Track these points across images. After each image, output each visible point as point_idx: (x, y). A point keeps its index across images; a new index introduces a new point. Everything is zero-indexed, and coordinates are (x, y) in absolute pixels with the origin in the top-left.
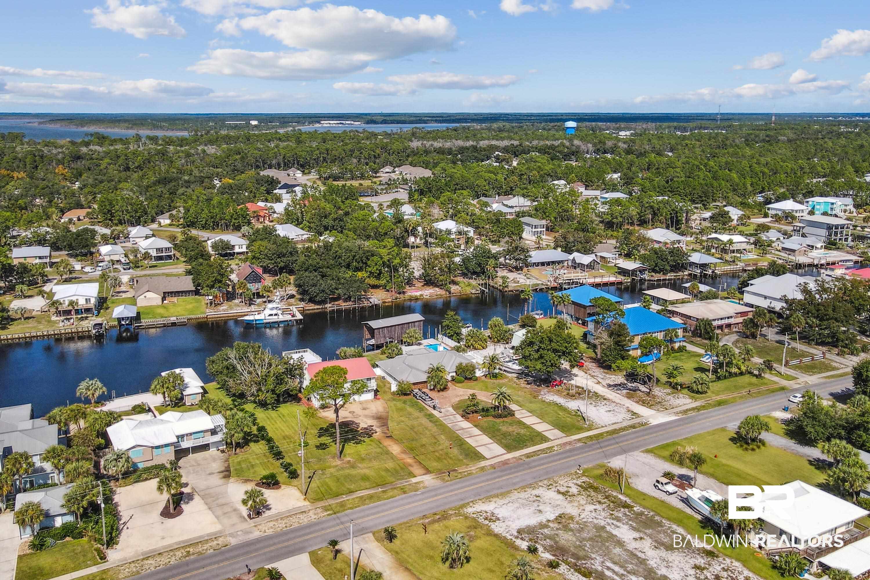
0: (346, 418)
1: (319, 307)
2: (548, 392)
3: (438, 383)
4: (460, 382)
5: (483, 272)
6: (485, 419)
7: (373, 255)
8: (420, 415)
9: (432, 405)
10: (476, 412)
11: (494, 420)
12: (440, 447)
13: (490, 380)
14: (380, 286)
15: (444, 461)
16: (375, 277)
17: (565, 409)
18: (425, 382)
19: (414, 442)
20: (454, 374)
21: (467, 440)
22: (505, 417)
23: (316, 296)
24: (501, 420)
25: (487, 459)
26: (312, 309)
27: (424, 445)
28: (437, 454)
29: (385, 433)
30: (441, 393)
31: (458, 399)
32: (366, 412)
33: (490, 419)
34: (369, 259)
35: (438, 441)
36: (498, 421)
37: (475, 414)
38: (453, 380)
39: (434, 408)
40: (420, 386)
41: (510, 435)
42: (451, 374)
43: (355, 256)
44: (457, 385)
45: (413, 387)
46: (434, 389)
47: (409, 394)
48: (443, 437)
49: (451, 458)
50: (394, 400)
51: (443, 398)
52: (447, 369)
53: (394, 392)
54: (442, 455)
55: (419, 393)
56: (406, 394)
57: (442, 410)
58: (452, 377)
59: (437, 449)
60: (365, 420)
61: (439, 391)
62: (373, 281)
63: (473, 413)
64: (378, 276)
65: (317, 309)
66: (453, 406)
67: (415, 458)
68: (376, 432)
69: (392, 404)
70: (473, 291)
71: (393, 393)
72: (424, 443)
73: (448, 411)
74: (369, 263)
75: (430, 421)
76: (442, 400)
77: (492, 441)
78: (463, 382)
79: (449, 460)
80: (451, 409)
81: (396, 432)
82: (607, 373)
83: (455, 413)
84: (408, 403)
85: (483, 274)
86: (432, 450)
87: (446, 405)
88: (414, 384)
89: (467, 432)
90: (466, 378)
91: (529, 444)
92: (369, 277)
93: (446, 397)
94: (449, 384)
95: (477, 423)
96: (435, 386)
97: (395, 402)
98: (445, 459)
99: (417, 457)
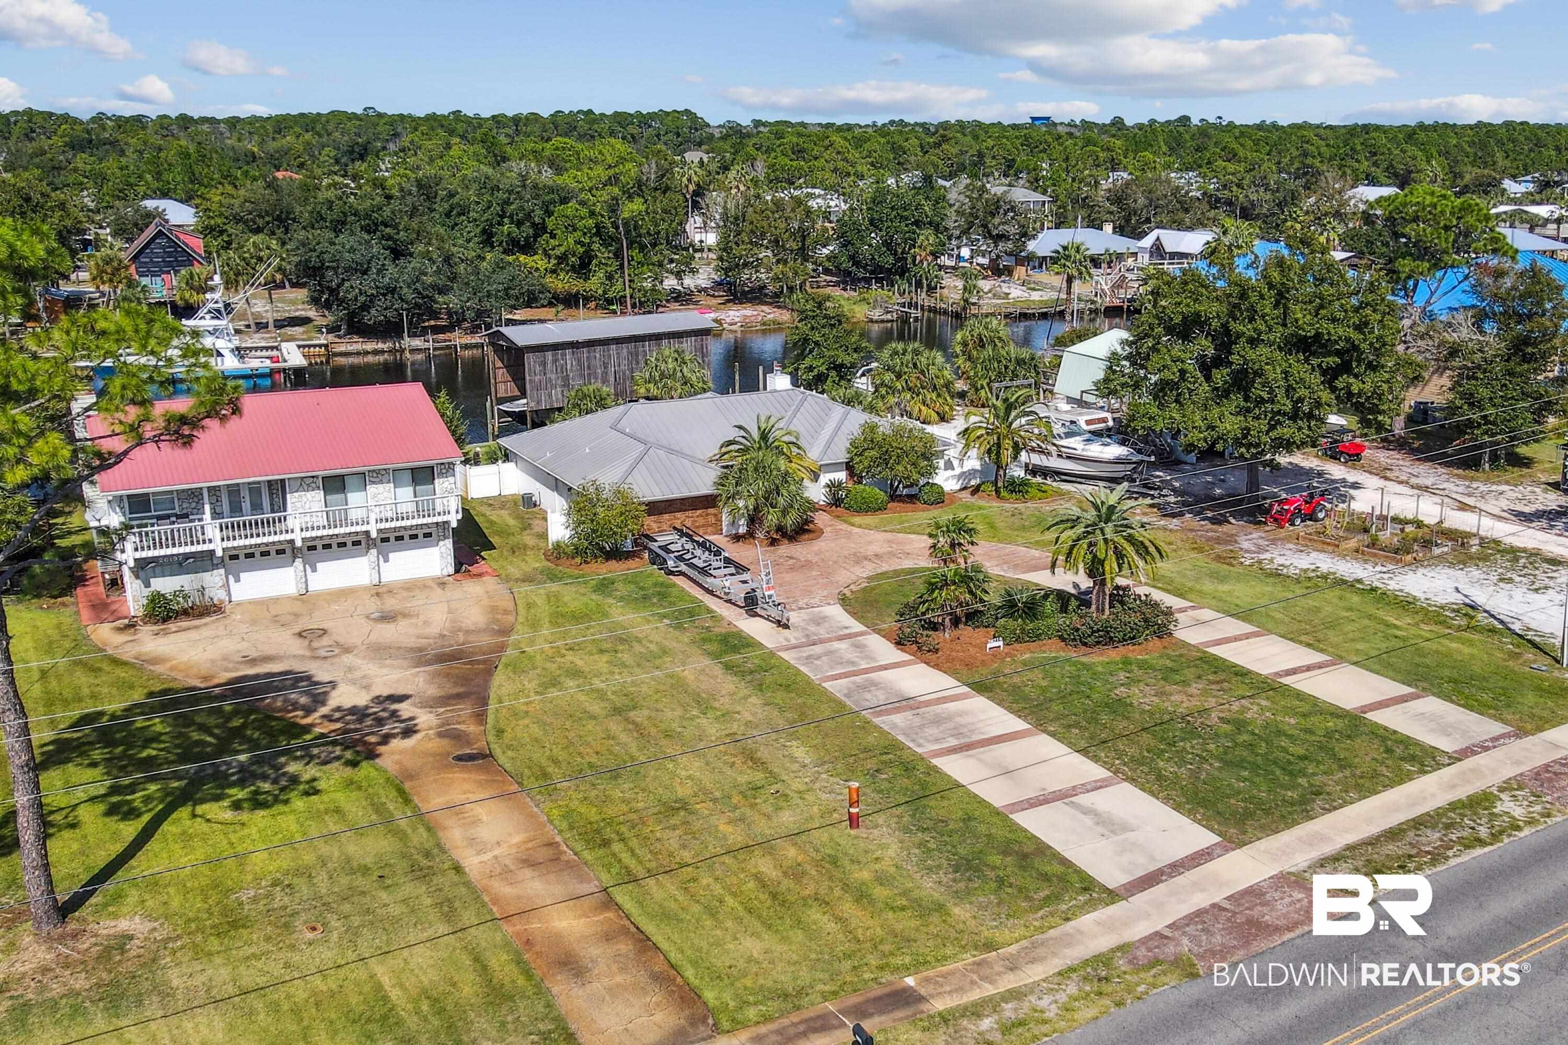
0: (267, 659)
1: (380, 346)
2: (1274, 542)
3: (769, 498)
4: (867, 508)
5: (903, 271)
6: (1025, 652)
7: (564, 201)
8: (679, 641)
9: (739, 592)
10: (972, 617)
11: (1072, 654)
12: (788, 818)
13: (995, 504)
14: (587, 299)
15: (815, 915)
16: (573, 269)
17: (1406, 604)
18: (707, 502)
19: (621, 790)
20: (842, 476)
21: (943, 763)
22: (1131, 639)
23: (365, 307)
24: (1113, 654)
25: (1112, 896)
26: (358, 353)
27: (683, 806)
28: (765, 866)
29: (457, 737)
30: (785, 549)
31: (864, 571)
32: (388, 633)
33: (1052, 650)
34: (549, 213)
35: (774, 777)
36: (1100, 658)
37: (965, 631)
38: (836, 502)
39: (751, 604)
40: (681, 519)
41: (1191, 733)
42: (825, 478)
43: (507, 202)
44: (857, 520)
45: (651, 523)
46: (750, 535)
47: (629, 555)
48: (800, 752)
49: (861, 896)
50: (553, 577)
51: (792, 569)
52: (814, 454)
53: (558, 546)
54: (796, 873)
55: (679, 544)
56: (615, 554)
57: (794, 617)
58: (833, 487)
59: (763, 828)
60: (369, 668)
61: (773, 542)
62: (563, 283)
63: (956, 622)
64: (583, 267)
65: (376, 352)
66: (844, 601)
67: (609, 903)
68: (408, 732)
69: (538, 594)
70: (877, 314)
71: (558, 553)
72: (682, 792)
73: (819, 621)
74: (550, 223)
75: (728, 667)
76: (788, 577)
77: (1098, 772)
78: (881, 509)
79: (848, 908)
80: (836, 612)
81: (526, 730)
82: (1472, 479)
83: (858, 627)
84: (622, 589)
85: (902, 276)
86: (735, 836)
87: (808, 592)
88: (656, 508)
89: (937, 721)
90: (894, 497)
91: (1332, 783)
92: (554, 272)
93: (808, 565)
94: (821, 519)
95: (982, 674)
96: (754, 519)
97: (554, 587)
98: (824, 903)
99: (621, 896)
